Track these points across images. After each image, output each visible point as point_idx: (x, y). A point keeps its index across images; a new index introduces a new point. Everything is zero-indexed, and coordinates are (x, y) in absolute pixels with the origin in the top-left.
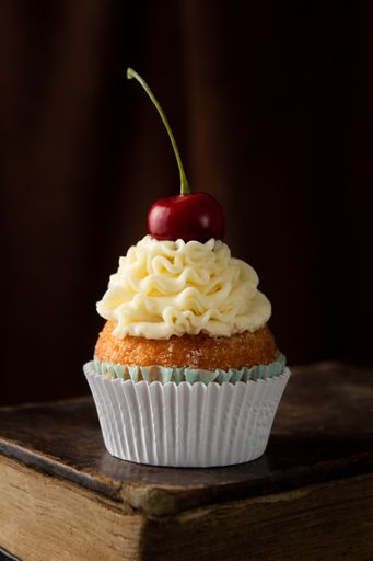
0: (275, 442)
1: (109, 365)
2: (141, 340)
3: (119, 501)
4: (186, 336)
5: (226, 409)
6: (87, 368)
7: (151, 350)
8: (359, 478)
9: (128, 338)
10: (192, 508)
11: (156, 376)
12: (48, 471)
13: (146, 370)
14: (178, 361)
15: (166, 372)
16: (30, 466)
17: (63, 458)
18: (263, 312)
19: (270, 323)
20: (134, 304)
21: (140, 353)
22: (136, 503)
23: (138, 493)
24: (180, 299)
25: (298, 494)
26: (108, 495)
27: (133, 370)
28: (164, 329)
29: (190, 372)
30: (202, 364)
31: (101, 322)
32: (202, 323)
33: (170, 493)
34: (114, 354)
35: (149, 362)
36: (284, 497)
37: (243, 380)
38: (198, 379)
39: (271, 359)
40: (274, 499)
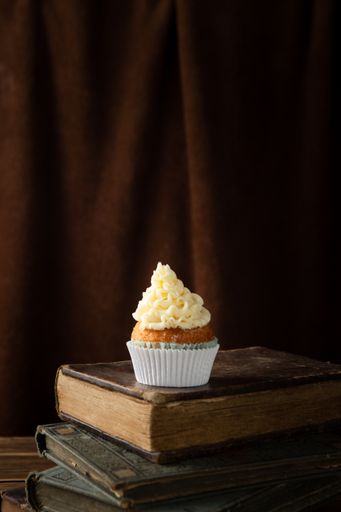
0: (212, 380)
1: (138, 342)
2: (152, 331)
3: (142, 399)
4: (171, 329)
5: (189, 361)
6: (128, 344)
7: (156, 335)
8: (250, 394)
9: (146, 330)
10: (172, 401)
11: (158, 346)
12: (111, 389)
13: (154, 344)
14: (168, 340)
15: (162, 344)
16: (102, 387)
17: (118, 383)
18: (206, 318)
19: (210, 324)
20: (150, 313)
21: (151, 336)
22: (149, 399)
23: (149, 395)
24: (169, 311)
25: (221, 399)
26: (138, 397)
27: (148, 344)
28: (161, 326)
29: (173, 344)
30: (178, 341)
31: (134, 322)
32: (178, 323)
33: (163, 394)
34: (140, 337)
35: (155, 340)
36: (214, 400)
37: (196, 348)
38: (176, 348)
39: (210, 339)
40: (209, 401)
